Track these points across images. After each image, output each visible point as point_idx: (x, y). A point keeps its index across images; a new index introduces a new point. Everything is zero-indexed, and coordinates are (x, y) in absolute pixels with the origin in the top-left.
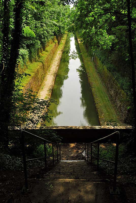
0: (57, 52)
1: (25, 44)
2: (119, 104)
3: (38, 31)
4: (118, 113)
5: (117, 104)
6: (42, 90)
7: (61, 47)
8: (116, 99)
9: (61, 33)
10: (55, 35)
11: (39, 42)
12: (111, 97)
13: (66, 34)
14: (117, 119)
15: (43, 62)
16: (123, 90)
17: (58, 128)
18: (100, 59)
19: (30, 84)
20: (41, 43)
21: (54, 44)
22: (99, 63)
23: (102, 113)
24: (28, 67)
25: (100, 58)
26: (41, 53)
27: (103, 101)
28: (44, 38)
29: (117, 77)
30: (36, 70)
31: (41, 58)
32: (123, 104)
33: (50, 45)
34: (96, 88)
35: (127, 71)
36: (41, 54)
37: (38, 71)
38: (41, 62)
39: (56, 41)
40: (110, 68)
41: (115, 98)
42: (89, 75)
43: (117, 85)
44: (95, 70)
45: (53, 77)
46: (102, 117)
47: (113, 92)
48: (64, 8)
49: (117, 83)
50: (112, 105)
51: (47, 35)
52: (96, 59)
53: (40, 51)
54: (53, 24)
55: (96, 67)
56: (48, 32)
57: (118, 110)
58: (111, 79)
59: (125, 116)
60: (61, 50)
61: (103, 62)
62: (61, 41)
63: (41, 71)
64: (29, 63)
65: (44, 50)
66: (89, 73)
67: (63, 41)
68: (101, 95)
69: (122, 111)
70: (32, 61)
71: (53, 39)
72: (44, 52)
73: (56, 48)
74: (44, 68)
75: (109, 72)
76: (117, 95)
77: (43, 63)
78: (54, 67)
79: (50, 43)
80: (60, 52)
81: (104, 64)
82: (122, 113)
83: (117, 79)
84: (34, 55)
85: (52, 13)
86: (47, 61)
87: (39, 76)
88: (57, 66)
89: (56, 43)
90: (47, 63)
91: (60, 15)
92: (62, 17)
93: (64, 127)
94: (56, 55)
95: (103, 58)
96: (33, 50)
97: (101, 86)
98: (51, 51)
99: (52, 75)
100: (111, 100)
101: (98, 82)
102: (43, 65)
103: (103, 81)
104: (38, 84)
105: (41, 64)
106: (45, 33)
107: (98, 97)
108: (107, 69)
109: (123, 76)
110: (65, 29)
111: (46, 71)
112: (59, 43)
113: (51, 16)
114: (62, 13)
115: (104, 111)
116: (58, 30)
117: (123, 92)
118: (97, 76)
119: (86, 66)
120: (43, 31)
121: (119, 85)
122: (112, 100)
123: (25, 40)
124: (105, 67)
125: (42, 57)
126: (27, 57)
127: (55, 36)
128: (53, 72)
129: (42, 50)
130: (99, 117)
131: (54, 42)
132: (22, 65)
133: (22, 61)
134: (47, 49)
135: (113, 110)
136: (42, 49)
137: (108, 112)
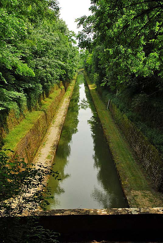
0: (64, 99)
1: (22, 87)
2: (148, 164)
3: (39, 72)
4: (148, 176)
5: (145, 165)
6: (44, 147)
7: (69, 93)
8: (143, 157)
9: (69, 78)
10: (61, 79)
11: (41, 86)
12: (135, 155)
13: (75, 79)
14: (148, 186)
15: (45, 111)
16: (154, 145)
17: (63, 212)
18: (118, 107)
19: (27, 138)
20: (43, 88)
21: (60, 90)
22: (117, 111)
23: (125, 178)
24: (26, 117)
25: (118, 105)
26: (43, 100)
27: (126, 161)
28: (47, 82)
29: (142, 128)
30: (36, 121)
31: (43, 106)
32: (154, 165)
33: (55, 91)
34: (115, 143)
35: (156, 120)
36: (44, 102)
37: (38, 122)
38: (43, 110)
39: (63, 87)
40: (132, 117)
41: (142, 155)
42: (105, 127)
43: (143, 138)
44: (112, 120)
45: (58, 129)
46: (125, 183)
47: (138, 148)
48: (72, 49)
49: (144, 136)
50: (138, 166)
51: (51, 78)
52: (112, 107)
53: (42, 98)
54: (58, 65)
55: (113, 116)
56: (52, 75)
57: (147, 173)
58: (135, 130)
59: (159, 182)
60: (68, 97)
61: (122, 110)
62: (68, 88)
63: (42, 122)
64: (28, 112)
65: (47, 96)
66: (104, 124)
67: (71, 88)
68: (123, 152)
69: (153, 174)
70: (31, 109)
71: (58, 84)
72: (47, 99)
73: (62, 95)
74: (46, 119)
75: (130, 121)
76: (144, 152)
77: (45, 113)
78: (60, 117)
79: (55, 88)
80: (67, 100)
81: (124, 112)
82: (154, 176)
83: (142, 131)
84: (34, 102)
85: (58, 53)
86: (51, 110)
87: (40, 129)
88: (63, 116)
89: (63, 90)
90: (51, 112)
91: (67, 57)
92: (69, 60)
93: (74, 211)
94: (63, 103)
95: (122, 105)
96: (33, 95)
97: (121, 140)
98: (56, 99)
99: (57, 127)
100: (136, 159)
101: (117, 135)
102: (46, 115)
103: (123, 133)
104: (39, 139)
105: (42, 113)
106: (48, 76)
107: (119, 155)
108: (129, 118)
109: (151, 126)
110: (73, 73)
111: (49, 123)
112: (66, 89)
113: (56, 56)
114: (70, 55)
115: (128, 174)
116: (65, 73)
117: (153, 147)
118: (114, 128)
119: (100, 116)
120: (46, 73)
121: (146, 139)
122: (138, 159)
123: (22, 83)
124: (124, 115)
125: (45, 105)
126: (25, 104)
127: (62, 81)
128: (59, 124)
129: (45, 97)
130: (122, 183)
131: (59, 87)
132: (18, 114)
133: (18, 109)
134: (51, 95)
135: (140, 174)
136: (45, 95)
137: (133, 176)
